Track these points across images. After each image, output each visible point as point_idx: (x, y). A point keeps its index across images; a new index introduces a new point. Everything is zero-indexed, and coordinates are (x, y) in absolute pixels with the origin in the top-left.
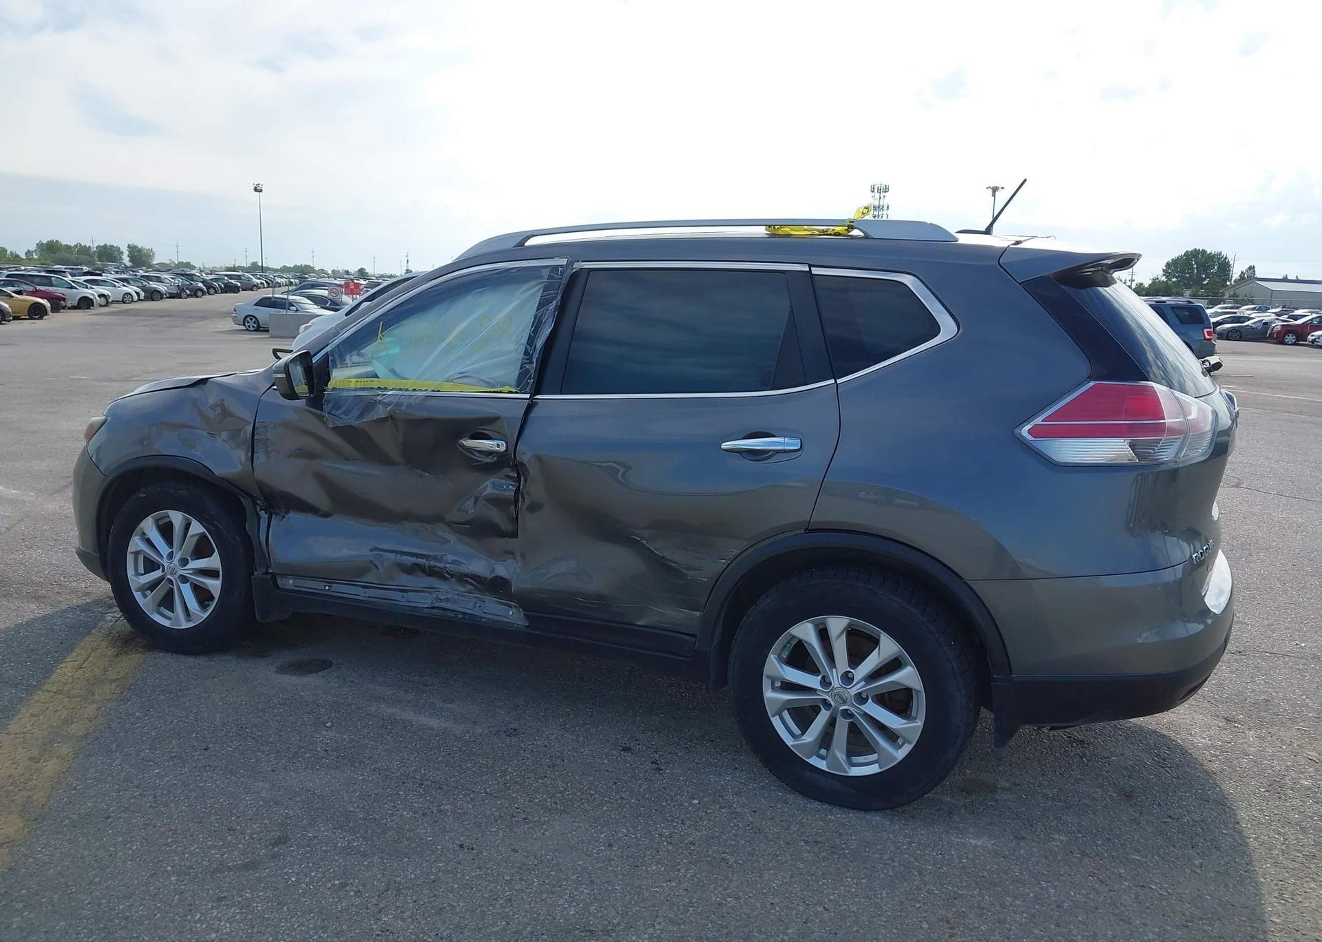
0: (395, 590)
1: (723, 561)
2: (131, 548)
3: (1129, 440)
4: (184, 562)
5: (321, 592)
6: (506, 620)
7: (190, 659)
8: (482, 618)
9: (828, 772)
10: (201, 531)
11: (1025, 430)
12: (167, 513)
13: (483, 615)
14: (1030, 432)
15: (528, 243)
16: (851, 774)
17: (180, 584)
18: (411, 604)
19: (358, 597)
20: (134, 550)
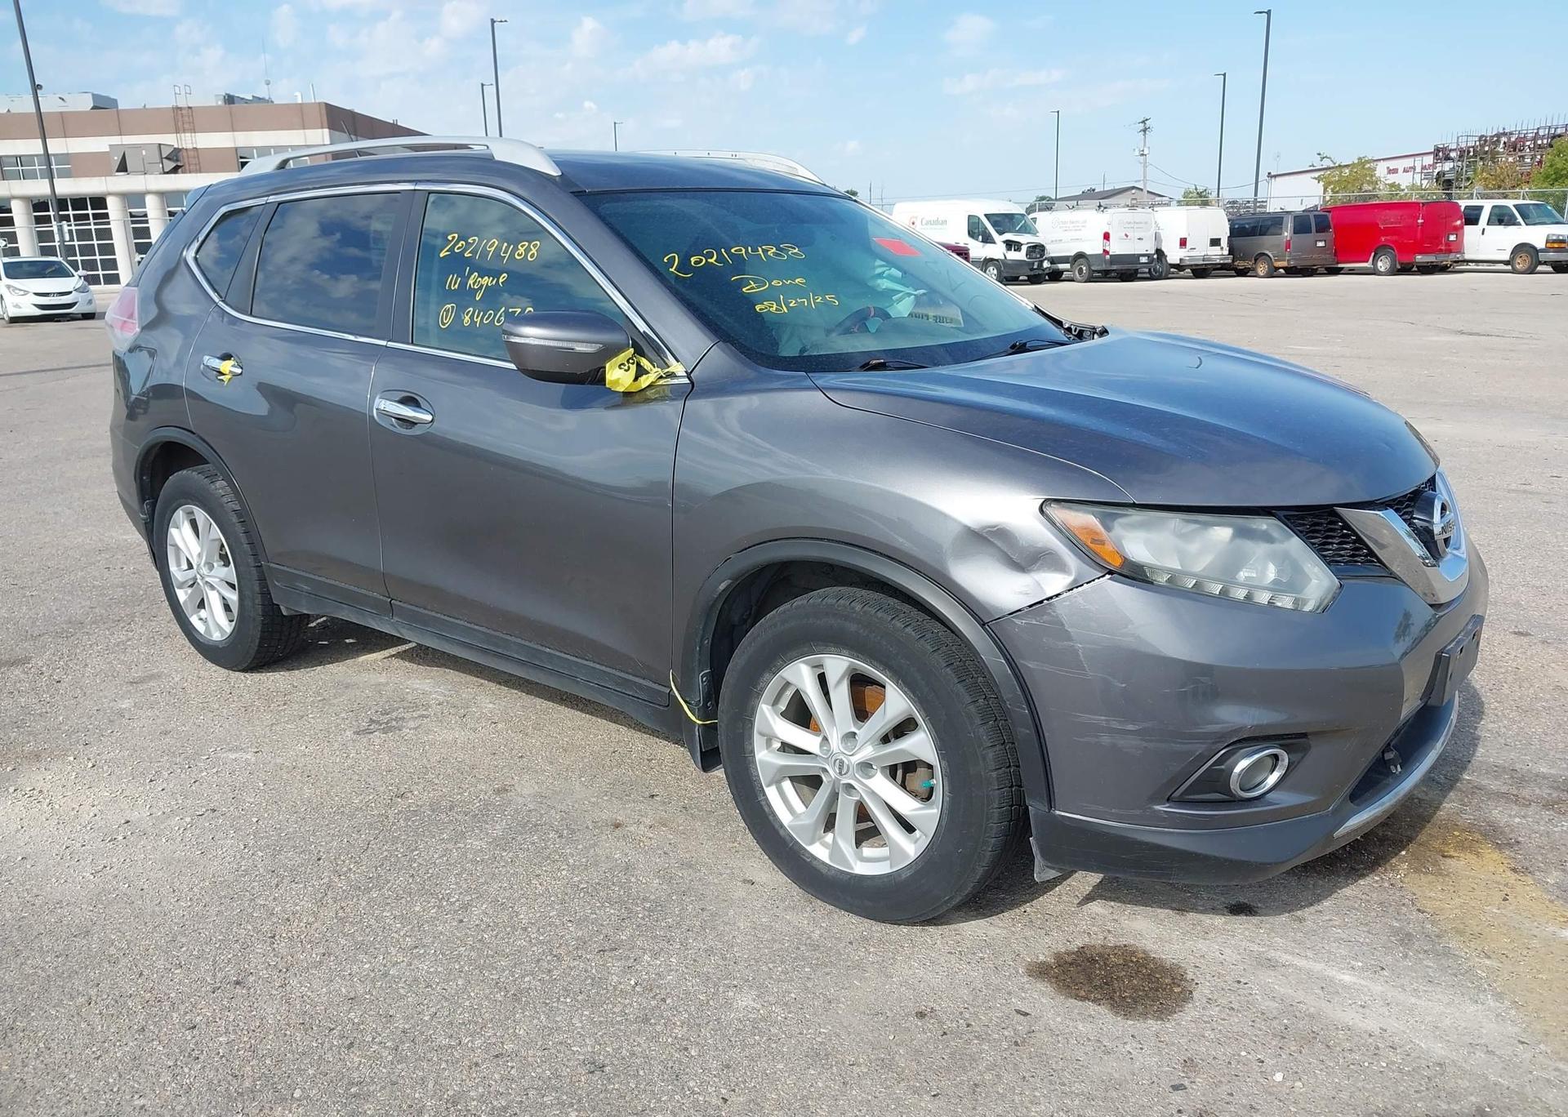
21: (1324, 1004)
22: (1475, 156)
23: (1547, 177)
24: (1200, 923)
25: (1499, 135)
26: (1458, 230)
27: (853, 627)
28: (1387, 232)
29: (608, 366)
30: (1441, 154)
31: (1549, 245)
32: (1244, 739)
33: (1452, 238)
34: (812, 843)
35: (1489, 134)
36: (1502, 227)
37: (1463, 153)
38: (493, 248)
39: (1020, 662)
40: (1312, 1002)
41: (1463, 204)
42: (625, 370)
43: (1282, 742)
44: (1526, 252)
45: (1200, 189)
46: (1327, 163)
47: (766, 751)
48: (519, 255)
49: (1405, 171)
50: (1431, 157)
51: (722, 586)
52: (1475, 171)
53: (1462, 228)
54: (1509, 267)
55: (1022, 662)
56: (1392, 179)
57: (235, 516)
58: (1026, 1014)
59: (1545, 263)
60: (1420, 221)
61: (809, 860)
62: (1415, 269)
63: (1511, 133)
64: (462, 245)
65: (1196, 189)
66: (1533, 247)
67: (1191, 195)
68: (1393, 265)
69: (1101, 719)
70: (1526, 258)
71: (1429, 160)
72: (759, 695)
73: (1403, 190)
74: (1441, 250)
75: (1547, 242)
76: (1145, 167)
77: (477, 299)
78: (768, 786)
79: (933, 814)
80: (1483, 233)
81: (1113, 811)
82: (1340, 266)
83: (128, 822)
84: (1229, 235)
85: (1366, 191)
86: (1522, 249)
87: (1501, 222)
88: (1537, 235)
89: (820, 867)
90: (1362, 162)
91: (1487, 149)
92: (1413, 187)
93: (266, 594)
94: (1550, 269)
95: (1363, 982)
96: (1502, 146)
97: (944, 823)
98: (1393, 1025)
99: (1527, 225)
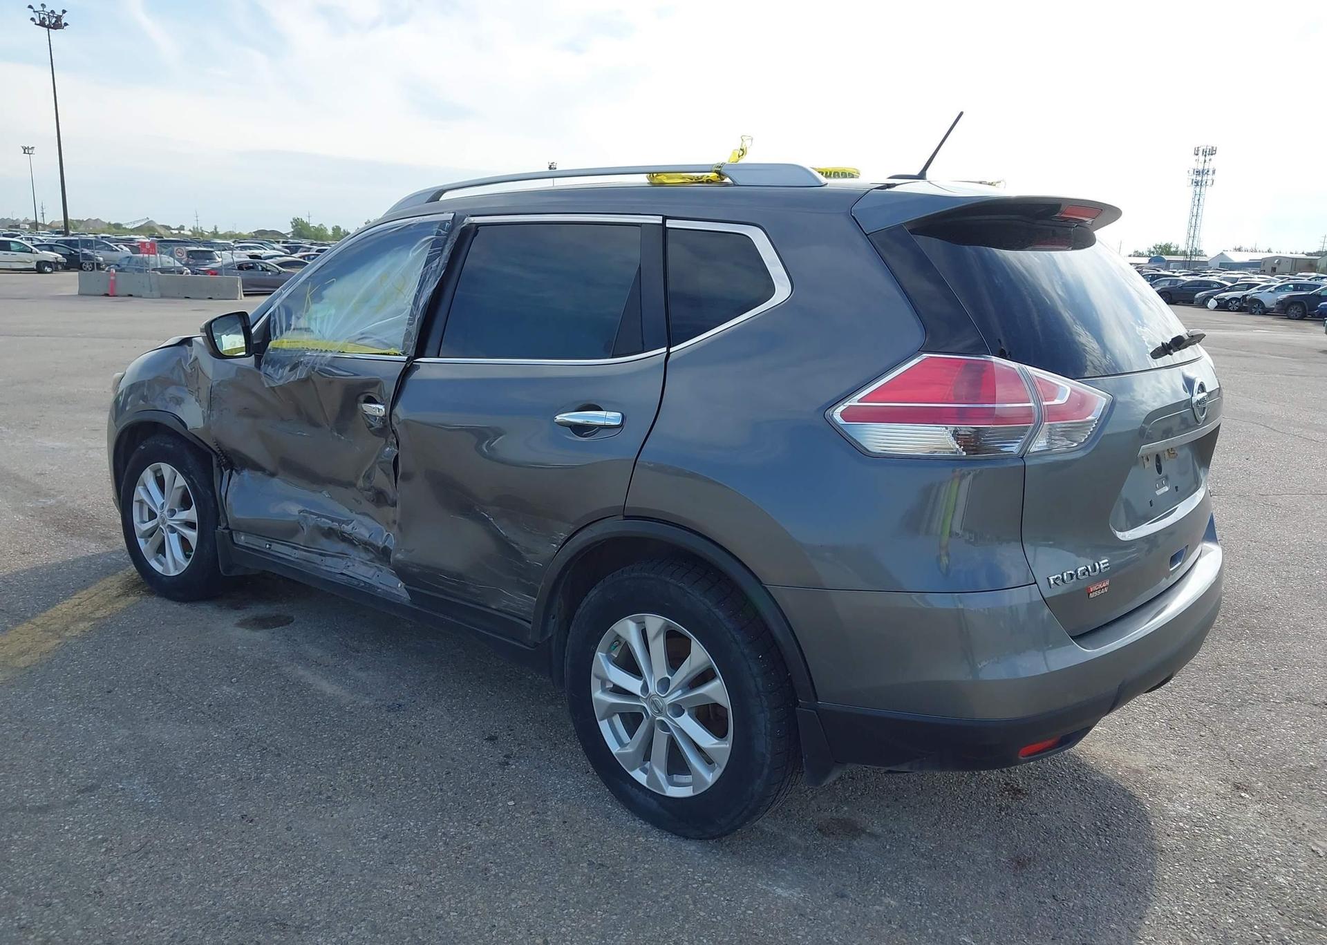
0: (316, 553)
1: (554, 545)
2: (135, 498)
3: (951, 427)
4: (173, 513)
5: (262, 550)
6: (397, 593)
7: (175, 606)
8: (378, 588)
9: (648, 789)
10: (183, 484)
11: (837, 414)
12: (160, 466)
13: (381, 586)
14: (843, 415)
15: (444, 197)
16: (668, 794)
17: (169, 534)
18: (328, 569)
19: (290, 558)
20: (137, 499)
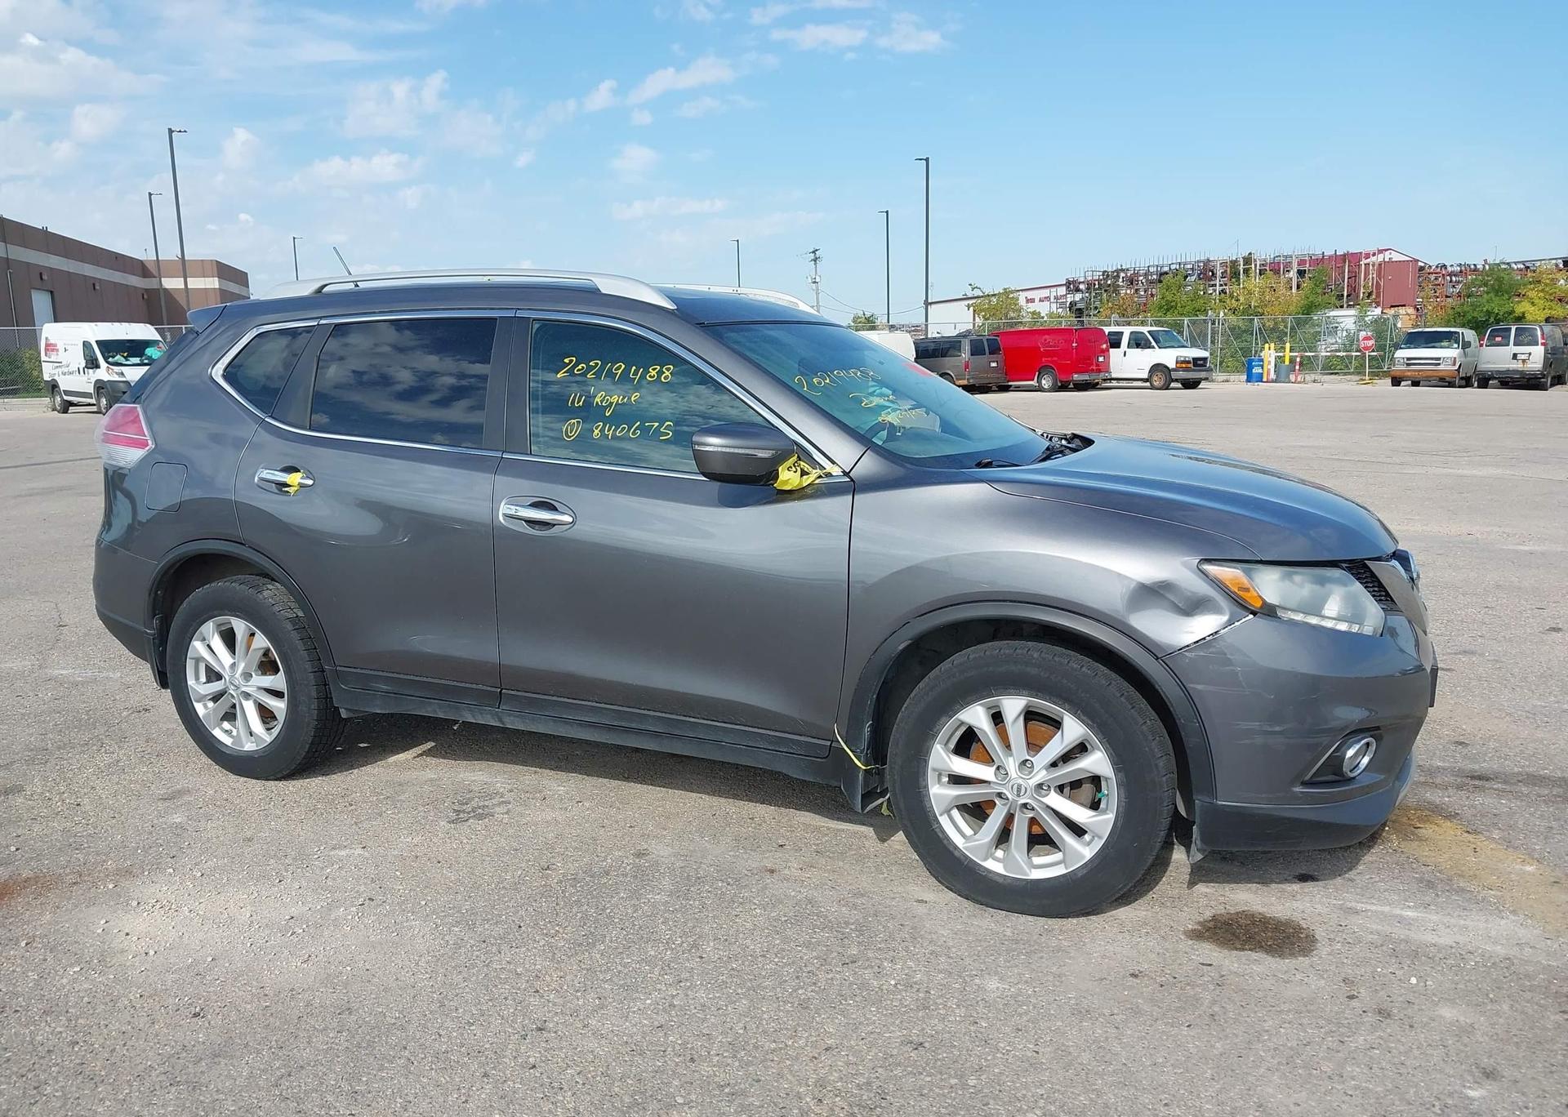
21: (1407, 932)
22: (1100, 288)
23: (1161, 308)
24: (1284, 891)
25: (1118, 271)
26: (1105, 352)
27: (1033, 671)
28: (1048, 354)
29: (780, 469)
30: (1072, 286)
31: (1178, 365)
32: (1352, 732)
33: (1101, 359)
34: (985, 859)
35: (1110, 270)
36: (1139, 350)
37: (1090, 286)
38: (620, 371)
39: (1190, 686)
40: (1400, 932)
41: (1107, 330)
42: (795, 472)
43: (1372, 733)
44: (1161, 371)
45: (868, 314)
46: (977, 293)
47: (938, 786)
48: (650, 376)
49: (1041, 300)
50: (1064, 288)
51: (901, 647)
52: (1101, 300)
53: (1108, 351)
54: (1148, 384)
55: (1192, 685)
56: (1032, 307)
57: (290, 623)
58: (1210, 965)
59: (1176, 380)
60: (1074, 345)
61: (984, 874)
62: (1071, 386)
63: (1128, 270)
64: (583, 367)
65: (864, 314)
66: (1168, 368)
67: (859, 320)
68: (1054, 384)
69: (1255, 725)
70: (1161, 377)
71: (1062, 291)
72: (935, 736)
73: (1043, 318)
74: (1093, 370)
75: (1177, 363)
76: (817, 294)
77: (607, 415)
78: (941, 815)
79: (1109, 819)
80: (1125, 355)
81: (1264, 796)
82: (1010, 383)
83: (292, 918)
84: (915, 356)
85: (1012, 318)
86: (1157, 368)
87: (1138, 346)
88: (1168, 357)
89: (996, 878)
90: (1007, 292)
91: (1109, 282)
92: (1050, 315)
93: (326, 698)
94: (1180, 385)
95: (1419, 915)
96: (1121, 280)
97: (1119, 824)
98: (1461, 939)
99: (1160, 348)
